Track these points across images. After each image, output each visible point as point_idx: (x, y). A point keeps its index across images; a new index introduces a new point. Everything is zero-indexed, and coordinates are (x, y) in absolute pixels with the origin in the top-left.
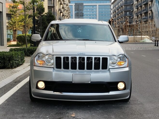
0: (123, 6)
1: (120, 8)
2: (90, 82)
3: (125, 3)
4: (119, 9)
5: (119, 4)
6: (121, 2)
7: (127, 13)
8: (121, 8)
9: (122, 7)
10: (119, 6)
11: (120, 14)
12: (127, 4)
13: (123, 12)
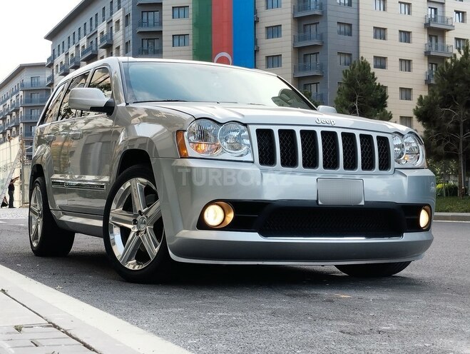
0: (21, 109)
1: (11, 115)
2: (362, 203)
3: (26, 101)
4: (8, 117)
5: (8, 102)
6: (14, 98)
7: (31, 130)
8: (14, 114)
9: (17, 111)
10: (8, 109)
11: (11, 132)
12: (31, 102)
13: (21, 125)
